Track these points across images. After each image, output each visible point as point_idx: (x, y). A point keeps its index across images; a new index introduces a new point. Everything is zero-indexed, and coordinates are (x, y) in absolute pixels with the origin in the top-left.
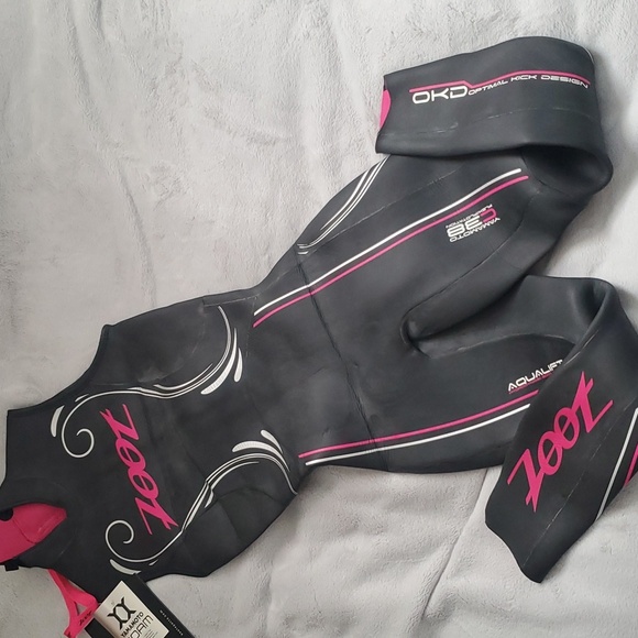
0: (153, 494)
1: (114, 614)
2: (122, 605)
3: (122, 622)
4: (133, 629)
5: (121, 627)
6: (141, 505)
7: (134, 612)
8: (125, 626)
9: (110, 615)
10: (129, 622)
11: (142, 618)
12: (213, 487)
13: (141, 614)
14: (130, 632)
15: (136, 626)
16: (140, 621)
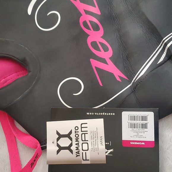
0: (108, 55)
1: (61, 148)
2: (60, 136)
3: (69, 148)
4: (80, 144)
5: (71, 151)
6: (94, 63)
7: (71, 132)
8: (73, 148)
9: (58, 152)
10: (74, 143)
11: (79, 130)
12: (169, 45)
13: (76, 128)
14: (80, 148)
15: (80, 140)
16: (80, 133)
